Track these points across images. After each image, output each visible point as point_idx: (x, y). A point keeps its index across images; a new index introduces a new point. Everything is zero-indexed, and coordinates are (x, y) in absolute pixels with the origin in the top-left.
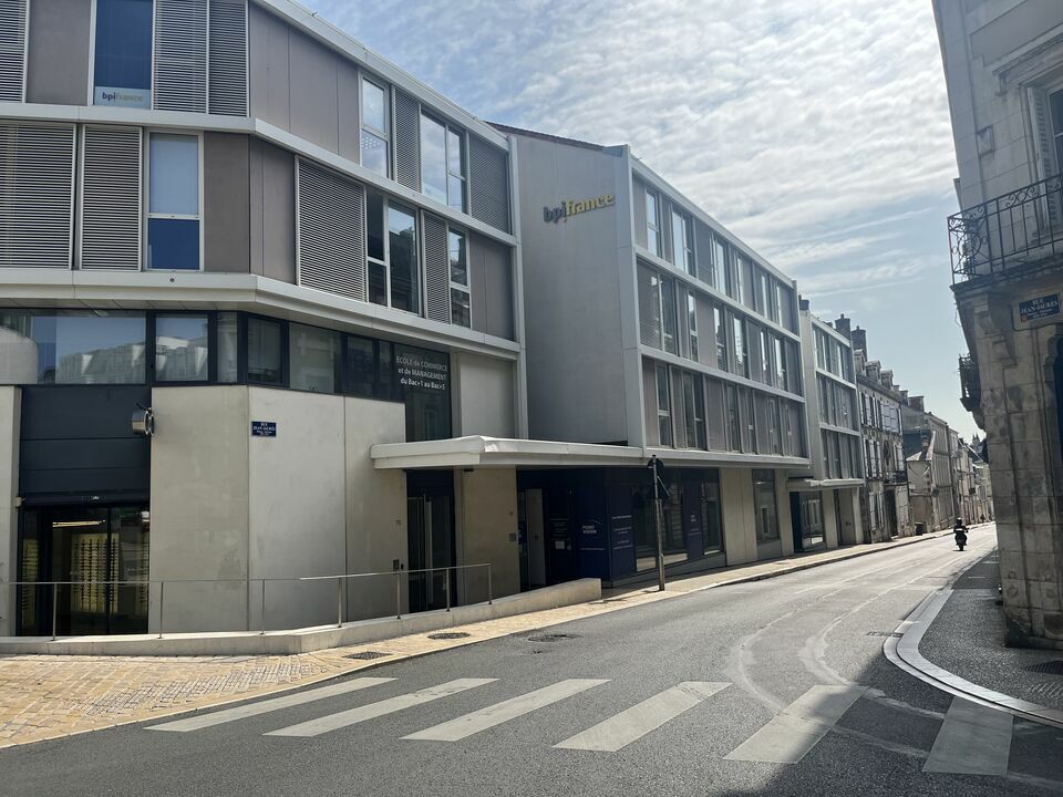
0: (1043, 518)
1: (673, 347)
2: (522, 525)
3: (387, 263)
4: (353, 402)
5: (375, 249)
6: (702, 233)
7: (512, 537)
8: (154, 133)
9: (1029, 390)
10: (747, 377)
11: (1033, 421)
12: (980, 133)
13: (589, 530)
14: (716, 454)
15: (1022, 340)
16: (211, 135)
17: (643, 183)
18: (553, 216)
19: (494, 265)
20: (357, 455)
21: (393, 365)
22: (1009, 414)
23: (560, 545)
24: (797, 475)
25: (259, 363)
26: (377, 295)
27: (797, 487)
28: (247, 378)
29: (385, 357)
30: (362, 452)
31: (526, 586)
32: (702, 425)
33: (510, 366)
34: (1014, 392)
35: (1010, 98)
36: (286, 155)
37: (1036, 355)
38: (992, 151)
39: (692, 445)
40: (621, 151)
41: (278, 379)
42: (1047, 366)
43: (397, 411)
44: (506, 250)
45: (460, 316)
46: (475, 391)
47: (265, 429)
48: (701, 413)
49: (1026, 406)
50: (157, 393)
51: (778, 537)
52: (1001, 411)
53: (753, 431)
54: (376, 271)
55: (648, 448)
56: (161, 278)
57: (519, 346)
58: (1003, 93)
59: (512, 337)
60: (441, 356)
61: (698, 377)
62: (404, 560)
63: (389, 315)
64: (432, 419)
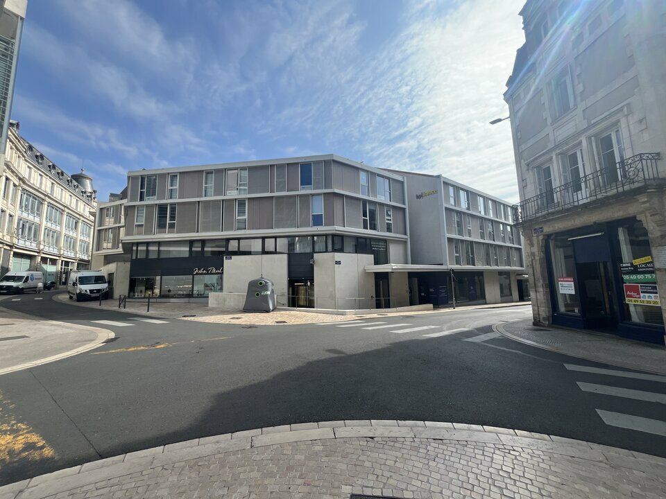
0: (541, 289)
1: (460, 233)
2: (410, 288)
3: (368, 218)
4: (359, 255)
5: (365, 215)
6: (472, 195)
7: (407, 291)
8: (313, 195)
9: (537, 253)
10: (494, 240)
11: (538, 262)
12: (523, 181)
13: (432, 290)
14: (479, 266)
15: (535, 239)
16: (324, 194)
17: (446, 184)
18: (419, 197)
19: (400, 214)
20: (361, 269)
21: (371, 245)
22: (532, 260)
23: (423, 294)
24: (519, 273)
25: (337, 247)
26: (365, 227)
27: (519, 278)
28: (334, 250)
29: (368, 242)
30: (362, 268)
31: (412, 304)
32: (473, 258)
33: (405, 242)
34: (533, 254)
35: (530, 171)
36: (342, 196)
37: (538, 244)
38: (526, 186)
39: (468, 264)
40: (439, 177)
41: (341, 250)
42: (542, 246)
43: (371, 257)
44: (403, 210)
45: (389, 230)
46: (394, 251)
47: (338, 263)
48: (473, 254)
49: (536, 258)
50: (315, 255)
51: (511, 295)
52: (530, 259)
53: (497, 259)
54: (365, 221)
55: (450, 266)
56: (315, 228)
57: (408, 237)
58: (528, 170)
59: (406, 234)
60: (385, 241)
61: (472, 242)
62: (374, 296)
63: (369, 232)
64: (381, 258)
